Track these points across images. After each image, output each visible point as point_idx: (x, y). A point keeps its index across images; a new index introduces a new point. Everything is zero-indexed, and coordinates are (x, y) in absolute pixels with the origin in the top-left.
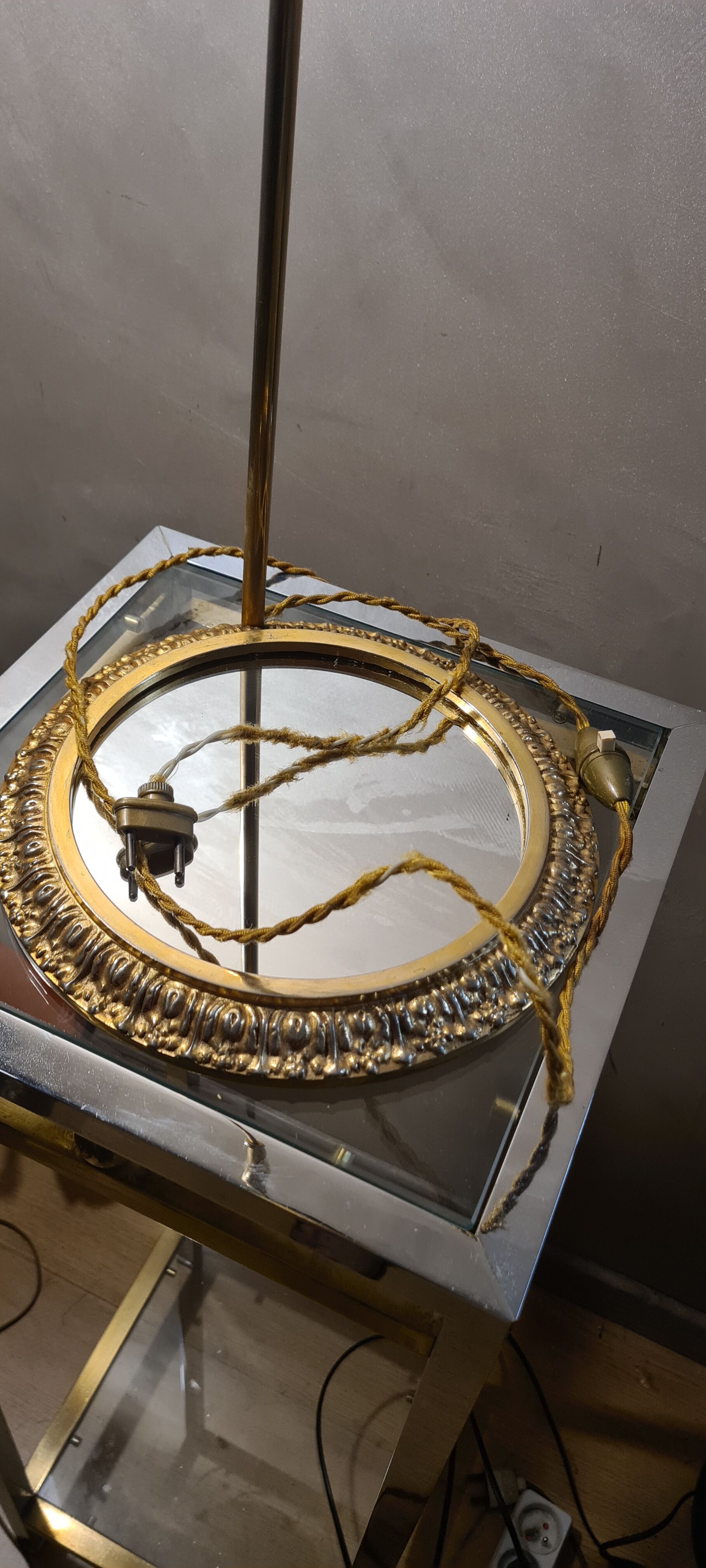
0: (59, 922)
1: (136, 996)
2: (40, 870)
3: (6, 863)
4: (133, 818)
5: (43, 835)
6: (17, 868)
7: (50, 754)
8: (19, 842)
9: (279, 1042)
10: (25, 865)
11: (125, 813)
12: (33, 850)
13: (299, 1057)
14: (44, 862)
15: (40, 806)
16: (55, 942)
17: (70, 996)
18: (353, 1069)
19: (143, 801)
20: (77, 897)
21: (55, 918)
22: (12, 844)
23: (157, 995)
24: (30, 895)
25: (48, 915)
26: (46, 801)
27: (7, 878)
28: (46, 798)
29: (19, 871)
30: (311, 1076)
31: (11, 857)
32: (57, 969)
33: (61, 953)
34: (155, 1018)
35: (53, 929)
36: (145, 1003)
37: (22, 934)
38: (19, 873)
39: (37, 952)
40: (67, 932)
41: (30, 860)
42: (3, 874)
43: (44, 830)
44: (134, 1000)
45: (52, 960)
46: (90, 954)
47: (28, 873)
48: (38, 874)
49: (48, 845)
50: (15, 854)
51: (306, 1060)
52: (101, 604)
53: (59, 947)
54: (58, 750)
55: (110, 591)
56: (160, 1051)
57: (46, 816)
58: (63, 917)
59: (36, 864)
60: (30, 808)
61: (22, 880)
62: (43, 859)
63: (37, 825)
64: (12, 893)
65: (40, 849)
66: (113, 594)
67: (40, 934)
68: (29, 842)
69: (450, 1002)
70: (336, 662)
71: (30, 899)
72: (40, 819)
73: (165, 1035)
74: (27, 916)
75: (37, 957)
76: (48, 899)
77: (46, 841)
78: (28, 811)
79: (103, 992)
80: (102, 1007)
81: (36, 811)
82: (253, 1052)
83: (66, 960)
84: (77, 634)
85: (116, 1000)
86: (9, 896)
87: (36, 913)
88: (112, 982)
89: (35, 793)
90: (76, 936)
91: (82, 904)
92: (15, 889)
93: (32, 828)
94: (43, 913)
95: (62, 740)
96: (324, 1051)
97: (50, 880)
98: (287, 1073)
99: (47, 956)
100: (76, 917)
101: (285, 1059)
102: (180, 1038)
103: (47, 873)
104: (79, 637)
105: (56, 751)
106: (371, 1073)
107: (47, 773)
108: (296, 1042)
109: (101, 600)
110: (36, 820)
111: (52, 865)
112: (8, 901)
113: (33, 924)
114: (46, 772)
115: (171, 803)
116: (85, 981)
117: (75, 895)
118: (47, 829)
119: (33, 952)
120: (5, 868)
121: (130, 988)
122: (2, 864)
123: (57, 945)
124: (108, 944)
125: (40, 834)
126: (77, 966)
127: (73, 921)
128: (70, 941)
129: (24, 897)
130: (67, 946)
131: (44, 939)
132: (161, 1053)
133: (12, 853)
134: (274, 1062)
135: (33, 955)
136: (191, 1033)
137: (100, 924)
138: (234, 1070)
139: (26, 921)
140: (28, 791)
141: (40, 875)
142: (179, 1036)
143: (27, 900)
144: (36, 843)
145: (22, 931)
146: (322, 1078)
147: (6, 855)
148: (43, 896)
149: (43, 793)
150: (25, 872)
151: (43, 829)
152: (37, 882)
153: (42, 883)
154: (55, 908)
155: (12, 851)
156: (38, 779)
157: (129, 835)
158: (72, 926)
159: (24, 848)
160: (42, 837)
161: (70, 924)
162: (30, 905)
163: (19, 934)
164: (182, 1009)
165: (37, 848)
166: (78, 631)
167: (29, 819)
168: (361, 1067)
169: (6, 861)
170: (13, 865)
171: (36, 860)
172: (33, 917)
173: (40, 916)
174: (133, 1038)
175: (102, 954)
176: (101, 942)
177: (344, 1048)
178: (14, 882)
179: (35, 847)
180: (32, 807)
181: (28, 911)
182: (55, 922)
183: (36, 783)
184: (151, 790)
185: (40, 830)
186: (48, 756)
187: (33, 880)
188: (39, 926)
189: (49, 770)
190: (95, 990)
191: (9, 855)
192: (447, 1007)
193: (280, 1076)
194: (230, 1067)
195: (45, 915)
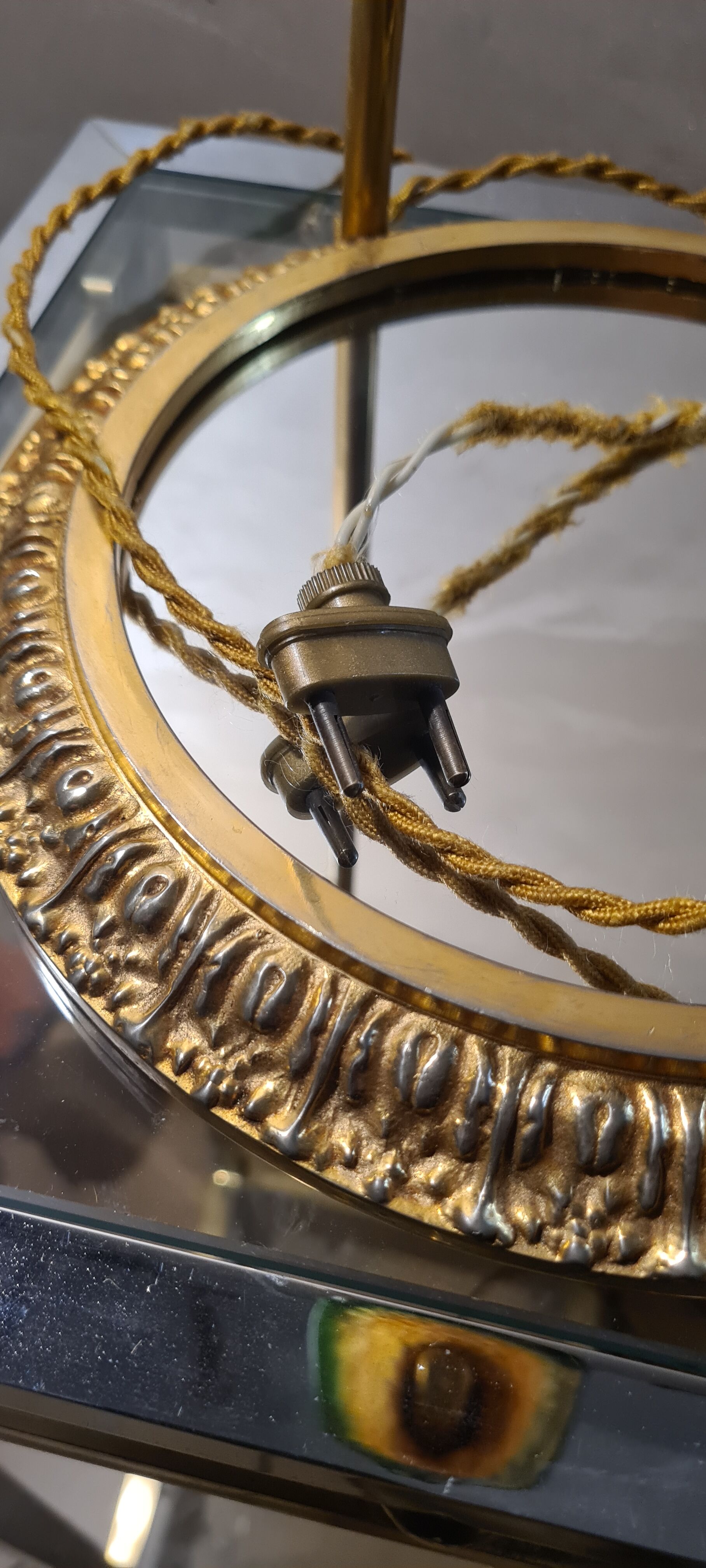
0: (215, 969)
1: (493, 1129)
2: (114, 841)
3: (16, 837)
4: (324, 661)
5: (91, 748)
6: (49, 844)
7: (41, 554)
8: (34, 780)
10: (69, 834)
11: (294, 653)
12: (79, 792)
14: (117, 816)
15: (58, 677)
16: (214, 1025)
17: (305, 1165)
19: (319, 617)
20: (236, 890)
21: (201, 960)
22: (16, 786)
24: (108, 910)
25: (176, 955)
26: (72, 665)
27: (30, 872)
28: (70, 658)
29: (58, 850)
31: (24, 819)
32: (244, 1094)
33: (240, 1048)
34: (554, 1183)
35: (199, 991)
36: (519, 1147)
37: (117, 1018)
38: (58, 856)
39: (175, 1059)
40: (244, 994)
41: (80, 819)
42: (16, 866)
43: (91, 736)
44: (486, 1146)
45: (221, 1076)
46: (326, 1041)
47: (87, 856)
48: (113, 854)
49: (114, 770)
50: (34, 808)
52: (46, 243)
53: (231, 1035)
54: (57, 543)
55: (55, 217)
56: (600, 1269)
57: (84, 702)
58: (221, 955)
59: (99, 829)
60: (36, 690)
61: (73, 874)
62: (113, 808)
63: (70, 727)
64: (56, 912)
65: (99, 785)
66: (63, 222)
67: (167, 1007)
68: (64, 774)
70: (557, 280)
71: (108, 919)
72: (71, 711)
73: (602, 1221)
74: (114, 964)
75: (179, 1072)
76: (161, 914)
77: (106, 764)
78: (34, 699)
80: (399, 1180)
81: (54, 694)
83: (260, 1064)
84: (20, 296)
86: (48, 921)
87: (137, 952)
88: (410, 1107)
89: (34, 651)
90: (272, 998)
91: (259, 906)
92: (61, 900)
93: (60, 736)
94: (160, 951)
95: (59, 521)
97: (152, 860)
99: (202, 1063)
100: (253, 947)
102: (642, 1221)
103: (138, 844)
104: (26, 302)
105: (54, 546)
107: (51, 601)
109: (42, 236)
110: (62, 715)
111: (145, 817)
112: (54, 935)
113: (133, 982)
114: (47, 598)
115: (386, 608)
116: (330, 1114)
117: (231, 884)
118: (97, 733)
119: (161, 1059)
120: (16, 851)
121: (467, 1113)
122: (7, 841)
123: (221, 1029)
124: (366, 1003)
125: (85, 748)
126: (297, 1076)
127: (251, 958)
128: (260, 1013)
129: (93, 918)
130: (253, 1029)
131: (179, 1019)
132: (603, 1274)
133: (23, 809)
135: (165, 1068)
136: (671, 1203)
137: (324, 951)
139: (117, 980)
140: (16, 650)
141: (120, 855)
142: (637, 1217)
143: (102, 924)
144: (86, 773)
145: (114, 1006)
147: (7, 816)
148: (146, 907)
149: (59, 649)
150: (77, 851)
151: (85, 732)
152: (116, 875)
153: (132, 873)
154: (189, 935)
155: (20, 803)
156: (31, 618)
157: (321, 707)
158: (253, 975)
159: (55, 791)
160: (93, 753)
161: (245, 970)
162: (117, 935)
163: (109, 1018)
164: (631, 1144)
165: (90, 785)
166: (19, 291)
167: (43, 717)
169: (13, 831)
170: (37, 838)
171: (94, 816)
172: (132, 966)
173: (154, 959)
174: (514, 1249)
175: (359, 1035)
176: (344, 1002)
178: (51, 880)
179: (83, 783)
180: (43, 686)
181: (113, 951)
182: (200, 971)
183: (27, 628)
184: (333, 589)
185: (80, 738)
186: (39, 561)
187: (107, 868)
188: (155, 985)
189: (52, 593)
190: (365, 1133)
191: (18, 815)
195: (165, 956)
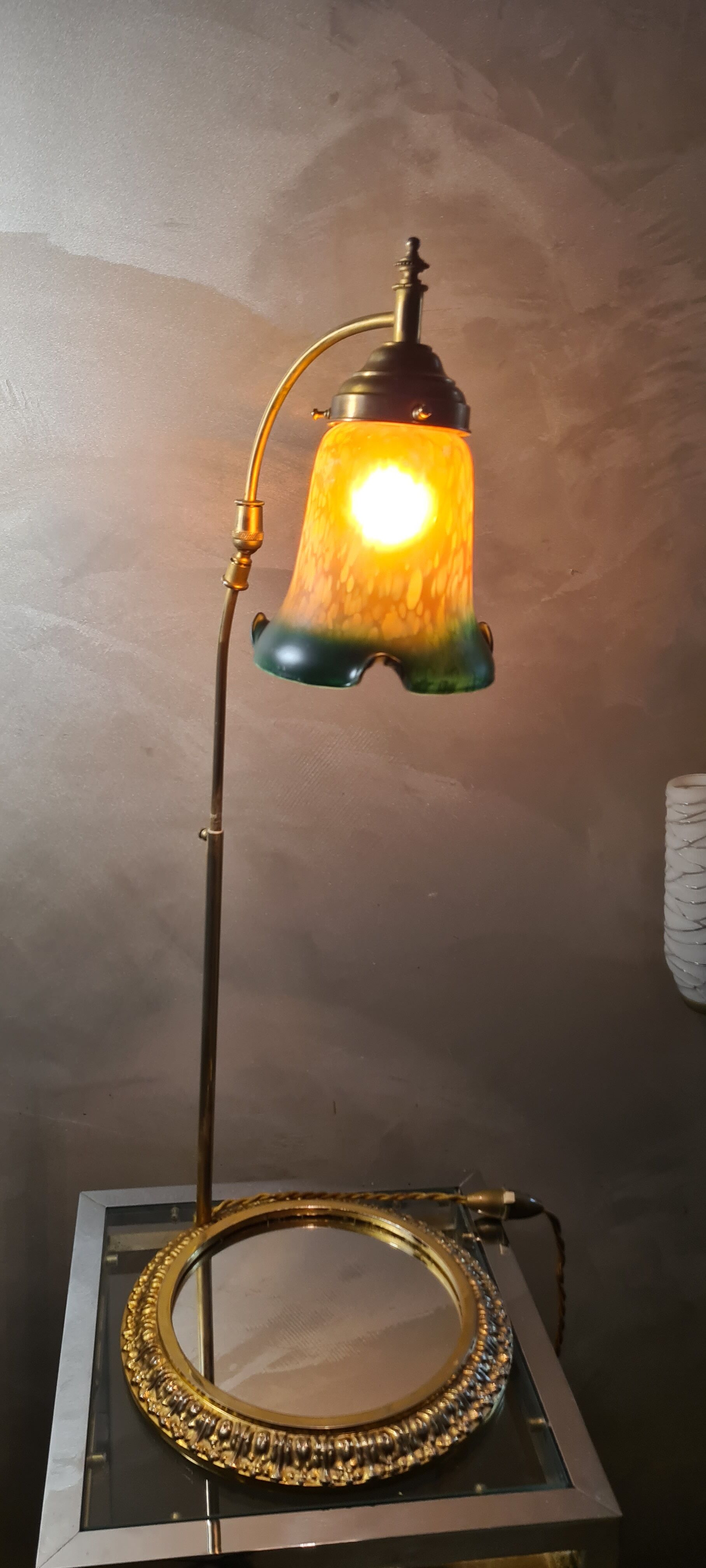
9: (415, 1441)
13: (429, 1443)
18: (459, 1436)
23: (334, 1451)
30: (441, 1452)
51: (433, 1443)
69: (480, 1374)
79: (300, 1468)
82: (404, 1454)
85: (309, 1469)
96: (438, 1434)
98: (429, 1456)
101: (422, 1449)
106: (468, 1433)
108: (422, 1436)
130: (260, 1454)
131: (241, 1458)
132: (356, 1485)
134: (418, 1454)
135: (241, 1472)
136: (366, 1462)
138: (401, 1471)
142: (360, 1468)
146: (447, 1449)
152: (213, 1428)
154: (237, 1436)
158: (256, 1440)
161: (254, 1439)
164: (353, 1451)
168: (462, 1432)
173: (230, 1445)
174: (334, 1486)
175: (286, 1445)
176: (280, 1438)
177: (448, 1426)
182: (243, 1444)
187: (210, 1427)
188: (233, 1452)
190: (294, 1470)
192: (479, 1377)
193: (427, 1460)
194: (398, 1469)
195: (233, 1444)
